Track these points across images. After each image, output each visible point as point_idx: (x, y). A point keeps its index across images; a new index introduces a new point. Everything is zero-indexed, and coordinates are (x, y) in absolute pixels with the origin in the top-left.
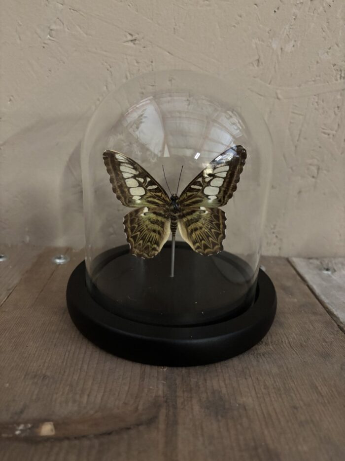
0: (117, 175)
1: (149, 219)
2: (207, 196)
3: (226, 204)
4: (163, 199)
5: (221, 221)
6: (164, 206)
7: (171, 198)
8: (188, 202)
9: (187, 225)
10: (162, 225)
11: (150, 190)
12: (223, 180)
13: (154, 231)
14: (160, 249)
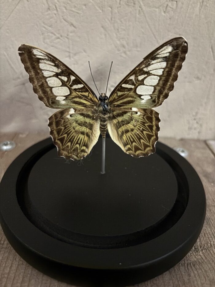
1: (76, 122)
7: (99, 98)
8: (119, 103)
12: (159, 78)
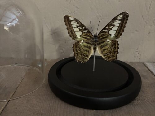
0: (70, 26)
2: (110, 35)
3: (119, 38)
4: (90, 36)
5: (116, 46)
6: (91, 39)
7: (94, 36)
8: (102, 37)
9: (101, 48)
10: (90, 48)
11: (84, 32)
12: (118, 27)
13: (86, 51)
14: (88, 59)
